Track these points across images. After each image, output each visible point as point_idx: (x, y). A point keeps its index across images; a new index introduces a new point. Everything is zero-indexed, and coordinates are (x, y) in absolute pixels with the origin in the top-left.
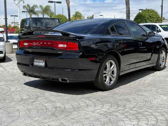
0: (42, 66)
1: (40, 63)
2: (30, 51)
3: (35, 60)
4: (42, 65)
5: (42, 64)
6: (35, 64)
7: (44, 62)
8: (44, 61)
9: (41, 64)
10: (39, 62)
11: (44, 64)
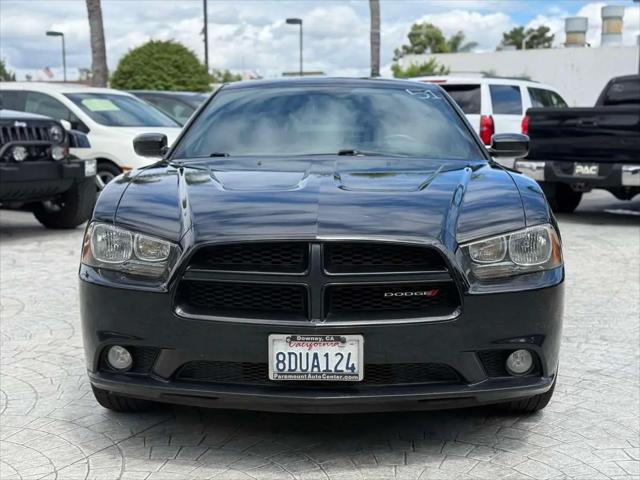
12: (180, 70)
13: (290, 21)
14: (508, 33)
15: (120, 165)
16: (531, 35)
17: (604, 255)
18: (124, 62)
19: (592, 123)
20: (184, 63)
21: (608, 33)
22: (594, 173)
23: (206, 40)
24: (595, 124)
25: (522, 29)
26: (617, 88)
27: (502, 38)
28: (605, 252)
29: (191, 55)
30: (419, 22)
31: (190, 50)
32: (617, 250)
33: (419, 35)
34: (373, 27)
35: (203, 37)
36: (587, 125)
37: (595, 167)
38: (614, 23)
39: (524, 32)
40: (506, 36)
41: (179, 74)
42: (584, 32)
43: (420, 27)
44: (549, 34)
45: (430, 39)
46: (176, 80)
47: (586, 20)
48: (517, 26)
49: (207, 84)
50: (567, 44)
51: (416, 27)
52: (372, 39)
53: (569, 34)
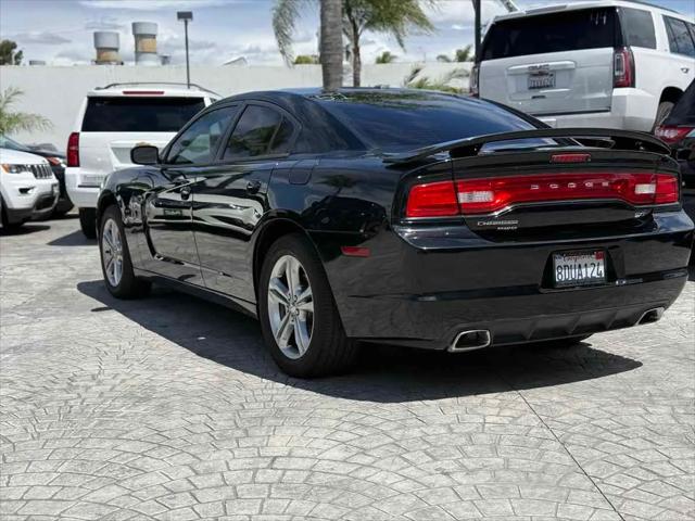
1: (583, 270)
3: (559, 262)
4: (595, 274)
5: (594, 270)
6: (562, 275)
7: (601, 261)
8: (598, 258)
9: (590, 270)
10: (580, 266)
11: (602, 269)
21: (144, 52)
50: (99, 62)
53: (100, 50)
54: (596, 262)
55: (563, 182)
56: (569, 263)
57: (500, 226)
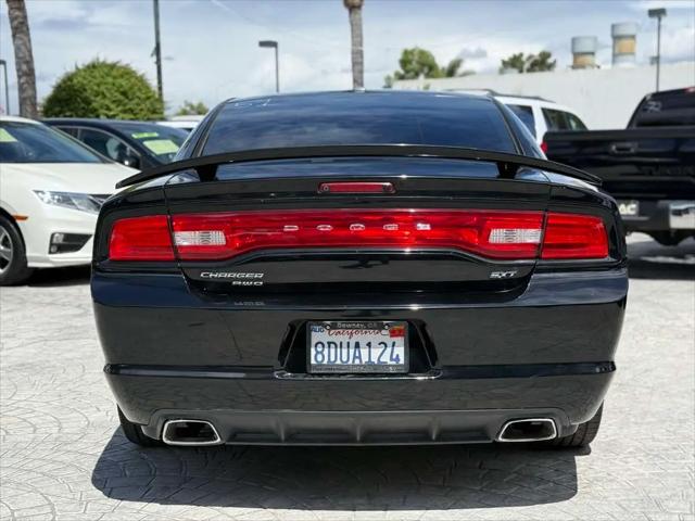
0: (386, 365)
1: (364, 351)
2: (258, 280)
3: (318, 335)
5: (384, 351)
7: (400, 341)
8: (393, 334)
9: (376, 352)
10: (357, 345)
11: (400, 351)
12: (127, 98)
13: (263, 44)
14: (506, 59)
15: (12, 213)
16: (531, 61)
17: (663, 327)
18: (59, 88)
19: (628, 149)
20: (131, 88)
21: (621, 54)
22: (633, 213)
23: (158, 62)
24: (632, 151)
25: (521, 55)
26: (653, 106)
27: (500, 64)
28: (663, 322)
29: (141, 79)
30: (410, 47)
31: (139, 73)
32: (678, 318)
33: (410, 62)
34: (354, 44)
35: (155, 59)
36: (622, 152)
37: (634, 206)
38: (626, 43)
39: (524, 58)
40: (504, 63)
41: (126, 101)
42: (593, 54)
43: (412, 52)
44: (550, 61)
45: (423, 65)
46: (120, 108)
47: (595, 39)
48: (517, 53)
49: (162, 113)
50: (575, 67)
51: (406, 53)
52: (353, 59)
53: (576, 55)
54: (389, 341)
55: (342, 223)
56: (337, 339)
57: (236, 279)
